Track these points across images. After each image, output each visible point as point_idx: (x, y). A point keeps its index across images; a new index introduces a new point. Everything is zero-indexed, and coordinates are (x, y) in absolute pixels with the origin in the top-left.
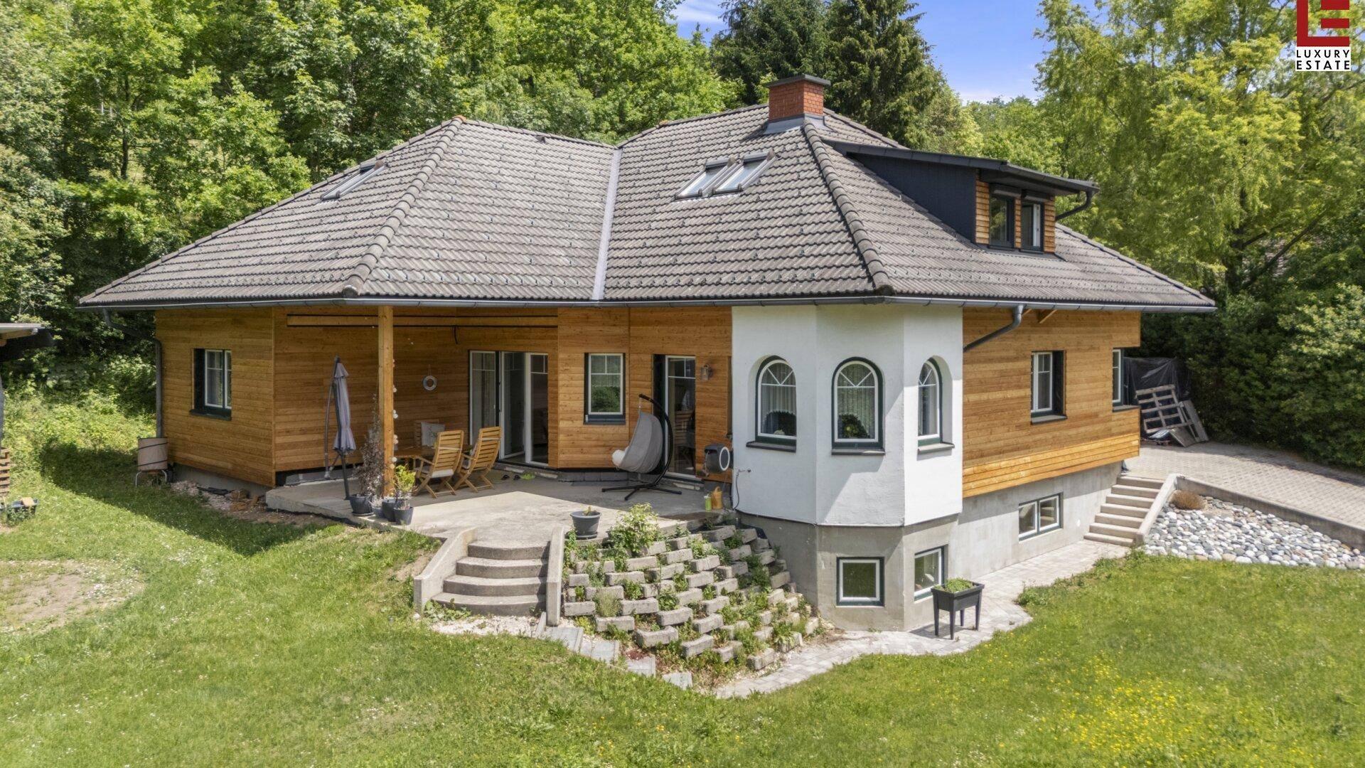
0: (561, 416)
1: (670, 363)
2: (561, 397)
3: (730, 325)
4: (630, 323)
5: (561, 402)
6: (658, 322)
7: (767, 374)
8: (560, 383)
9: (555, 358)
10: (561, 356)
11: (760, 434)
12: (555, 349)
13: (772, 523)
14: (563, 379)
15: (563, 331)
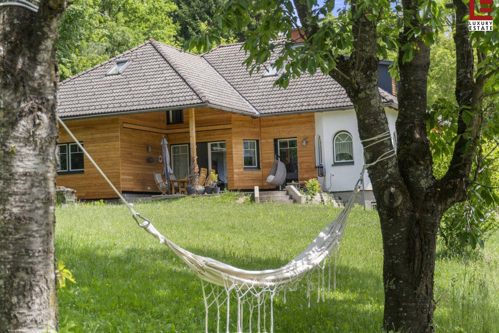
0: (234, 167)
1: (280, 143)
2: (234, 159)
3: (314, 123)
4: (261, 127)
5: (234, 161)
6: (276, 125)
7: (337, 138)
8: (234, 153)
9: (231, 142)
10: (233, 141)
11: (335, 161)
12: (231, 138)
13: (344, 193)
14: (234, 151)
15: (234, 130)
